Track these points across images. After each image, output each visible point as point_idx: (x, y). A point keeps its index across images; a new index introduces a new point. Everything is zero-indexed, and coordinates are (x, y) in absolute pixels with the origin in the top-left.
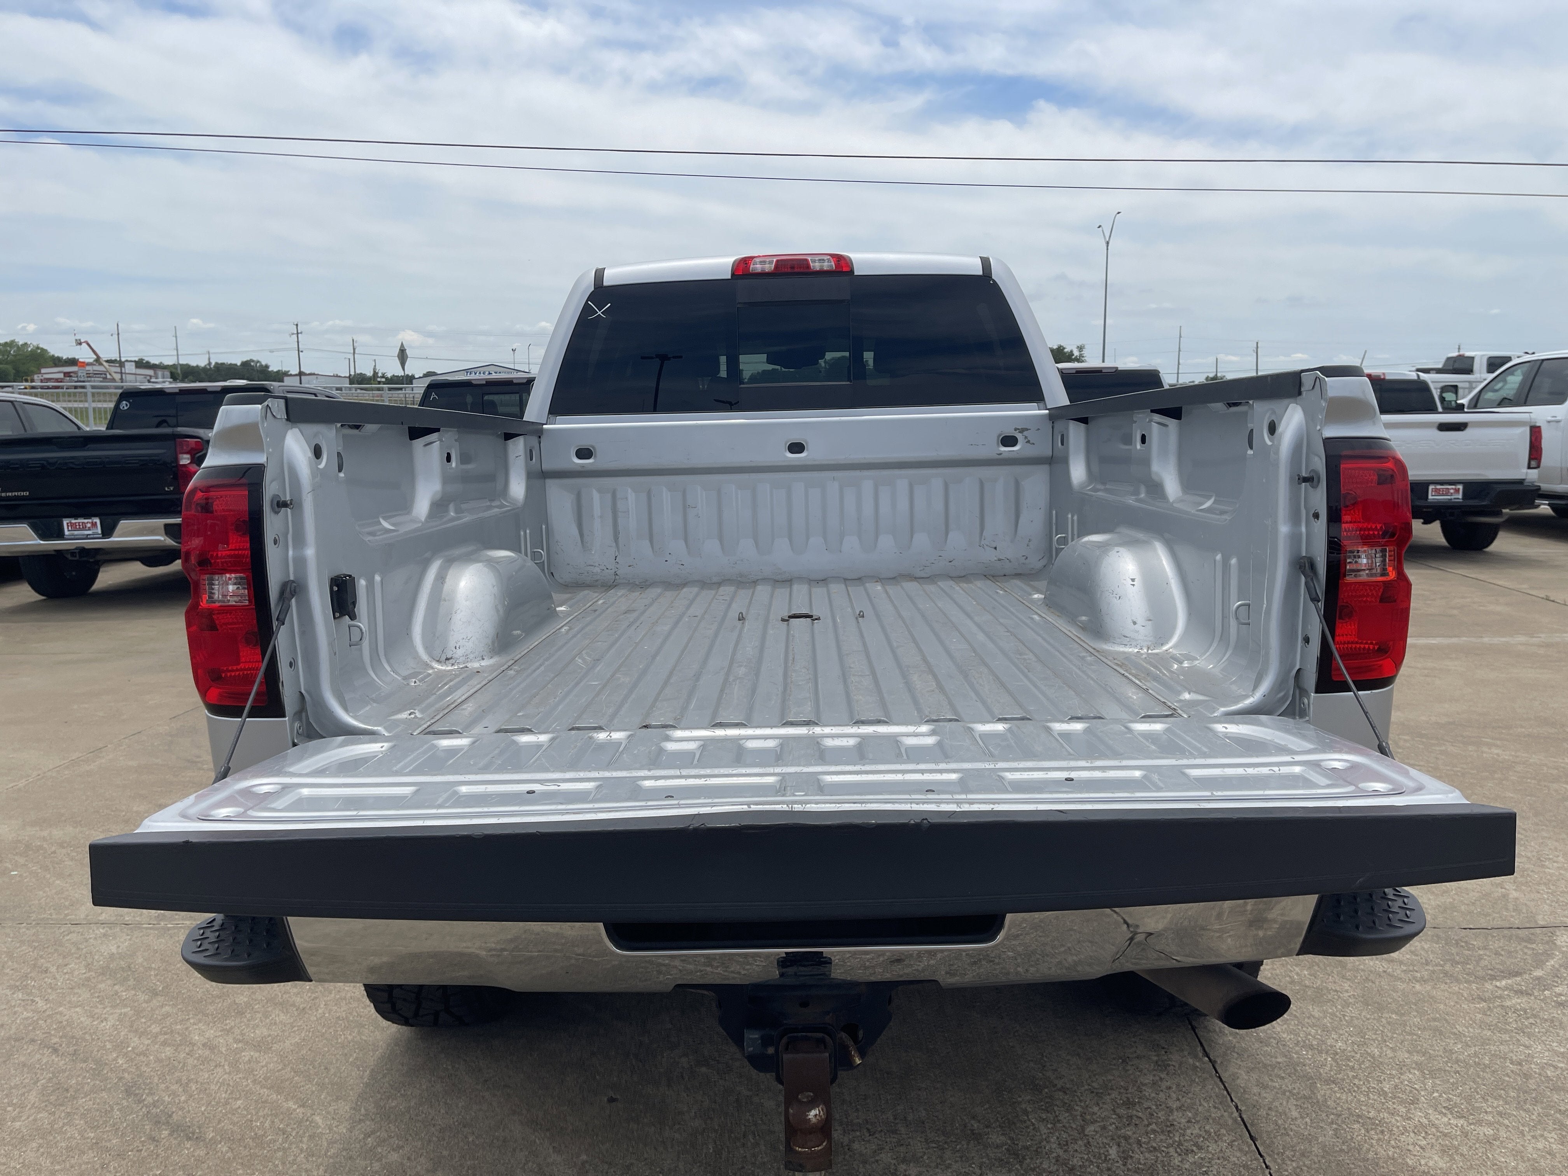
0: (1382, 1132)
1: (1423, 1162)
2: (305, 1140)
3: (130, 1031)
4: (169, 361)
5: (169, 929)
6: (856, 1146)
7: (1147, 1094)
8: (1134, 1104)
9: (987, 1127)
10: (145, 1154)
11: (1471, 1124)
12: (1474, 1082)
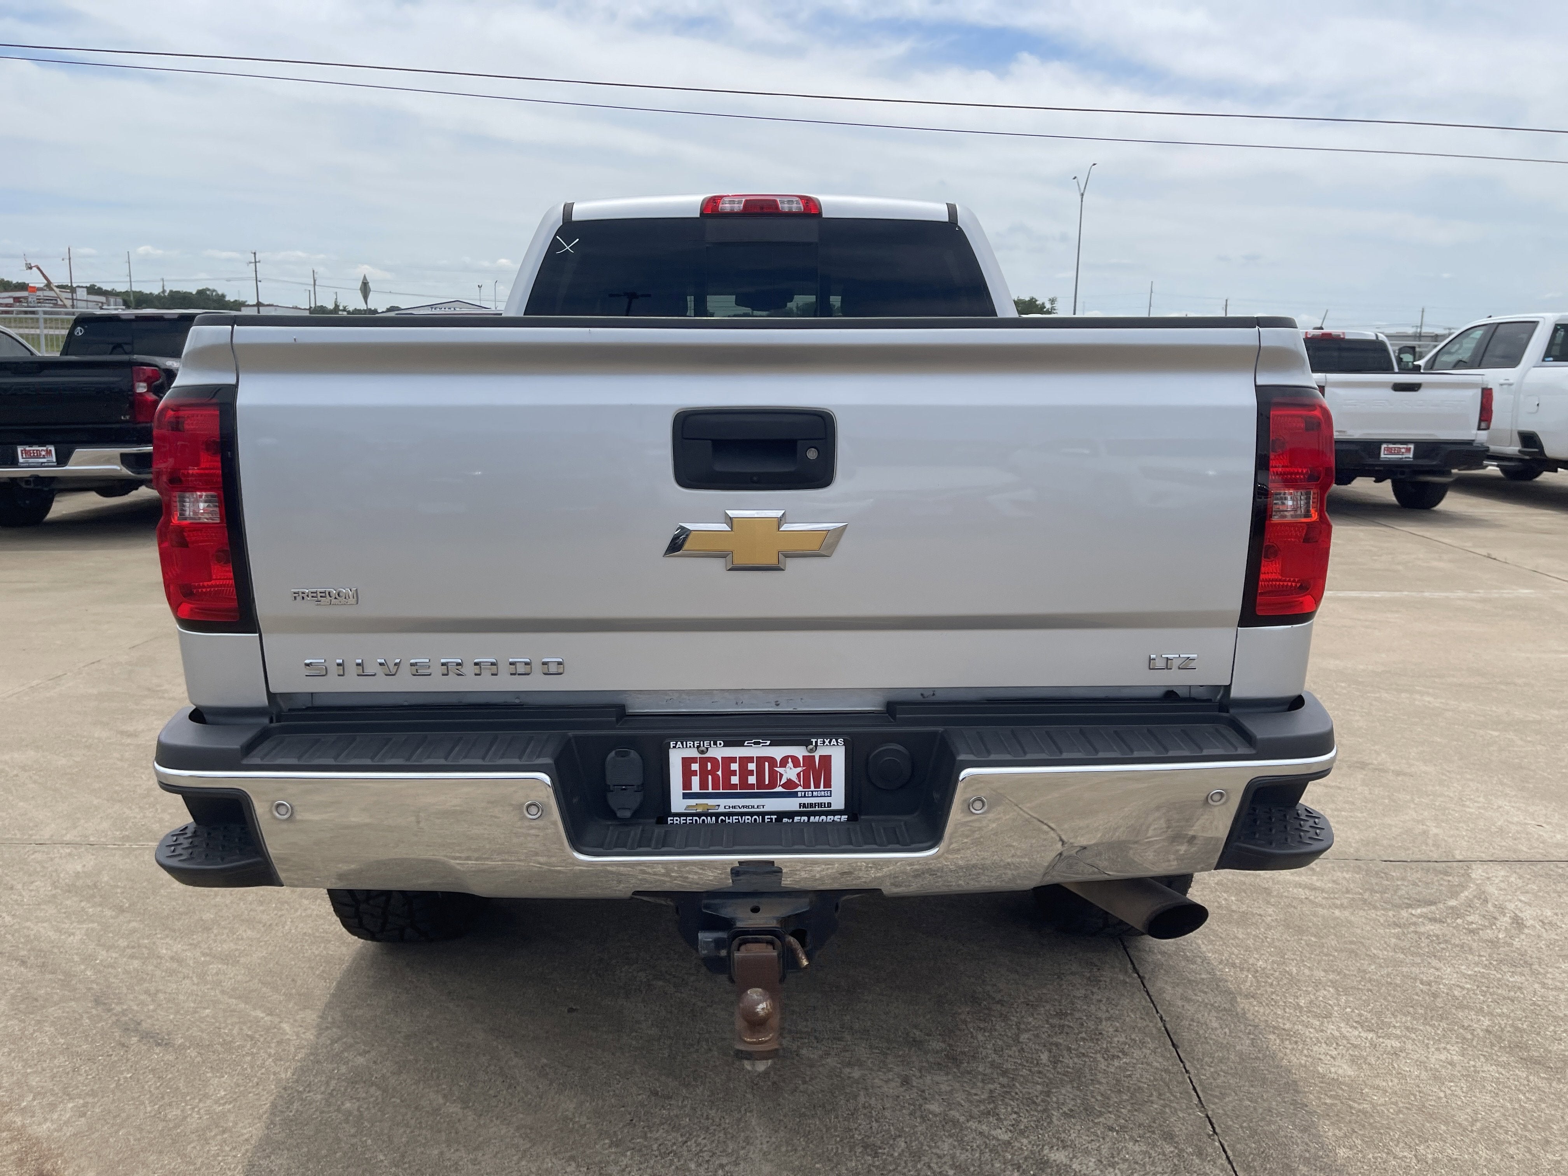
0: (1296, 1042)
1: (1333, 1070)
2: (273, 1045)
3: (98, 945)
4: (122, 288)
5: (135, 849)
6: (804, 1052)
7: (1079, 1006)
8: (1066, 1014)
9: (928, 1035)
10: (114, 1058)
11: (1380, 1037)
12: (1385, 999)
